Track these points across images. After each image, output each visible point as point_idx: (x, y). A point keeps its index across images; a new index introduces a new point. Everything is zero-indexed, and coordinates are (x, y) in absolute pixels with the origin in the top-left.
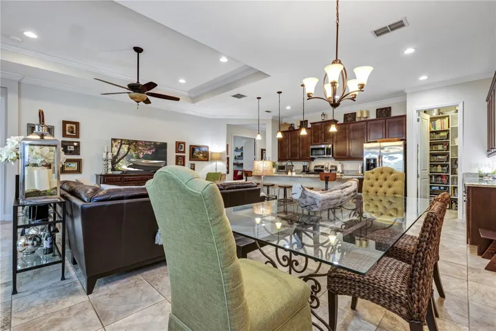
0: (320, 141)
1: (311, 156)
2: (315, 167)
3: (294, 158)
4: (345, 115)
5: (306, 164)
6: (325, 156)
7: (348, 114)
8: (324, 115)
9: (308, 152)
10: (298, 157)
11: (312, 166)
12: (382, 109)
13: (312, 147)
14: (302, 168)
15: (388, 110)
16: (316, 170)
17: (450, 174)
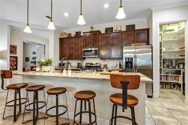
0: (90, 45)
1: (84, 56)
2: (86, 64)
3: (71, 57)
4: (106, 29)
5: (80, 62)
6: (93, 56)
7: (108, 28)
8: (92, 27)
9: (81, 53)
10: (74, 57)
11: (84, 63)
12: (129, 26)
13: (84, 49)
14: (76, 65)
15: (133, 26)
16: (86, 67)
17: (162, 68)
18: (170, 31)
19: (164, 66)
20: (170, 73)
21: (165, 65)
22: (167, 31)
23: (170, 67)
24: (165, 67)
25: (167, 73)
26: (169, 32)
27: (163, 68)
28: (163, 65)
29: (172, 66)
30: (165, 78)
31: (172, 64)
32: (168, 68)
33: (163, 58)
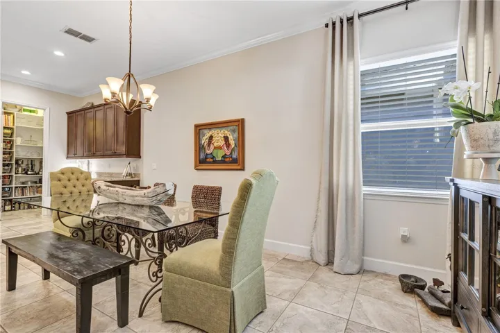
17: (14, 174)
18: (30, 111)
19: (18, 171)
20: (29, 183)
21: (20, 169)
22: (24, 110)
23: (29, 173)
24: (20, 172)
25: (23, 183)
26: (28, 113)
27: (16, 173)
28: (16, 169)
29: (32, 170)
30: (20, 191)
31: (32, 167)
32: (26, 173)
33: (14, 157)
